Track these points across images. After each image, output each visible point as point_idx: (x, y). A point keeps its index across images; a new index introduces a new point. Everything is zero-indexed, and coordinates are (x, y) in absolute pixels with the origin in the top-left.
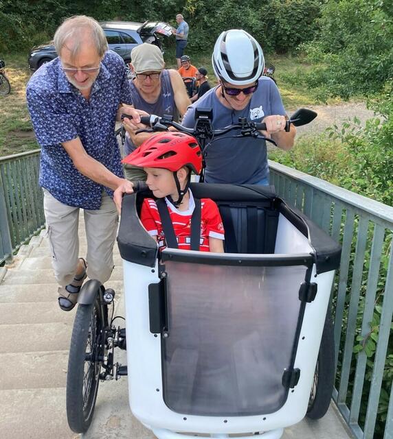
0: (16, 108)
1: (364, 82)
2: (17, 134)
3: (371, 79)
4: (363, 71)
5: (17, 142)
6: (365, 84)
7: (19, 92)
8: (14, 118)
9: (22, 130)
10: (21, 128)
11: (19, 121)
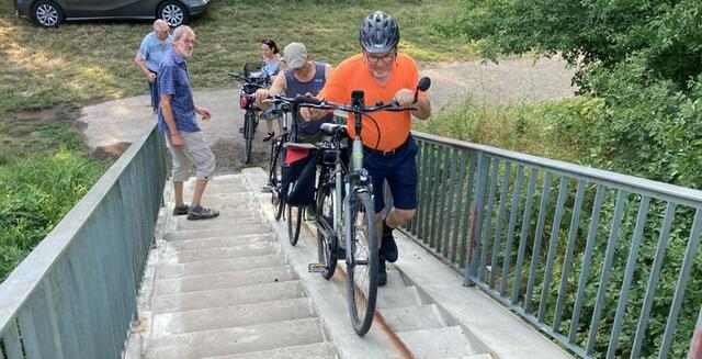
0: (10, 77)
1: (551, 33)
2: (19, 116)
3: (561, 29)
4: (552, 19)
5: (23, 128)
6: (553, 38)
7: (9, 52)
8: (10, 91)
9: (26, 110)
10: (23, 107)
11: (19, 97)
